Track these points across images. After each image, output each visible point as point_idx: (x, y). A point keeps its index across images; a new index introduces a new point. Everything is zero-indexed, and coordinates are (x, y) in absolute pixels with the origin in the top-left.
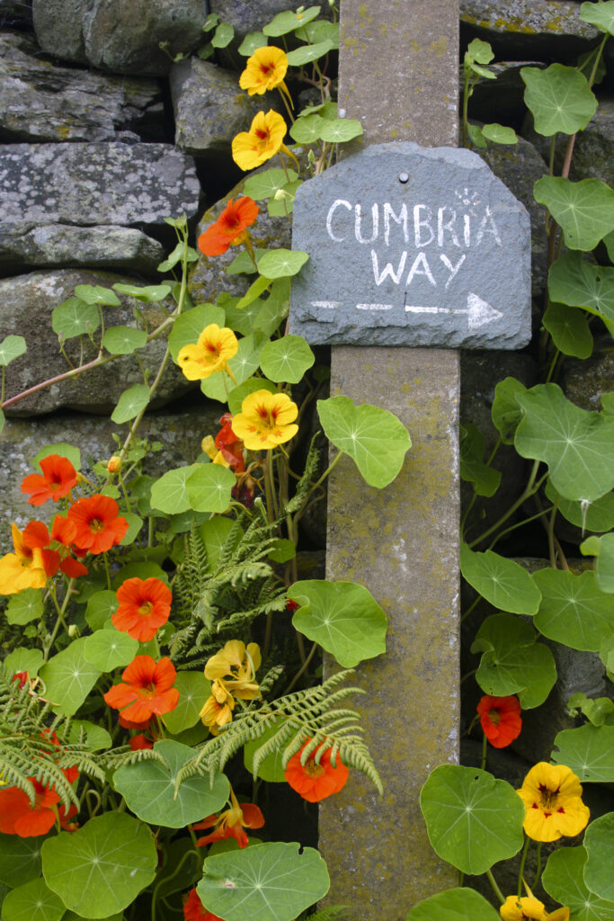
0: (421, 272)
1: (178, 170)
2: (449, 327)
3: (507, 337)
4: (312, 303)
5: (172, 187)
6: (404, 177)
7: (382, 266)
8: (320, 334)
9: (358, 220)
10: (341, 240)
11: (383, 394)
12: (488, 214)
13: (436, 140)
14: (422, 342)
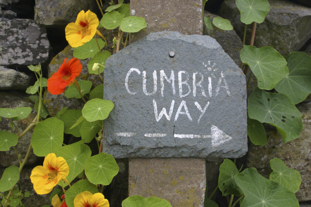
0: (183, 113)
1: (36, 34)
2: (200, 146)
3: (235, 151)
4: (117, 134)
5: (33, 44)
6: (172, 54)
7: (160, 110)
8: (122, 152)
9: (145, 81)
10: (134, 93)
11: (161, 187)
12: (222, 77)
13: (190, 30)
14: (184, 155)
